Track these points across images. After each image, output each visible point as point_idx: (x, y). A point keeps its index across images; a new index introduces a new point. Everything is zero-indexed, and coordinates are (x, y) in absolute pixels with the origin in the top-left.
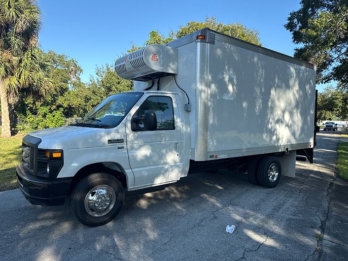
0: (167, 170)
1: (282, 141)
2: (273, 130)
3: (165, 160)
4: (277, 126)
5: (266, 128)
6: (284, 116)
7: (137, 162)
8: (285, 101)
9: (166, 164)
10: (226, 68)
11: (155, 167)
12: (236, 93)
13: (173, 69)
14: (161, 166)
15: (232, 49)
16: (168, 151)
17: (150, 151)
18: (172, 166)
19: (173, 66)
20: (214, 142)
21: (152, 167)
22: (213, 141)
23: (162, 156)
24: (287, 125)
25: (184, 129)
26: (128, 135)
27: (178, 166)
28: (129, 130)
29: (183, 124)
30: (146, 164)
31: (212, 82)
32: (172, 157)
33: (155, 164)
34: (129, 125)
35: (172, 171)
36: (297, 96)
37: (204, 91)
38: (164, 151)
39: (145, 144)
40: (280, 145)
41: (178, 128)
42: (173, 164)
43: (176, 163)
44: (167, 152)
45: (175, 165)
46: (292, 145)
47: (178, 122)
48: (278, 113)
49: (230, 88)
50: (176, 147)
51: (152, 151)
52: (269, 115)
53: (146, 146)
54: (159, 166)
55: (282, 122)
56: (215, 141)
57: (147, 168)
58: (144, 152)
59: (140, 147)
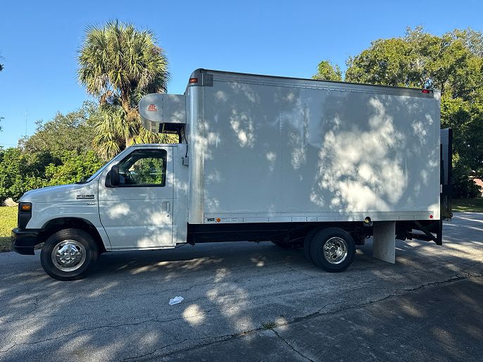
0: (153, 233)
1: (354, 207)
2: (332, 190)
3: (149, 221)
4: (342, 185)
5: (317, 187)
6: (357, 172)
7: (110, 220)
8: (360, 148)
9: (151, 225)
10: (234, 112)
11: (136, 227)
12: (254, 142)
13: (178, 119)
14: (145, 227)
15: (244, 88)
16: (154, 211)
17: (128, 210)
18: (160, 229)
19: (178, 116)
20: (214, 203)
21: (132, 227)
22: (213, 201)
23: (144, 216)
24: (367, 184)
25: (179, 186)
26: (101, 191)
27: (168, 229)
28: (102, 186)
29: (177, 180)
30: (123, 224)
31: (210, 131)
32: (160, 218)
33: (135, 224)
34: (103, 181)
35: (161, 234)
36: (390, 141)
37: (198, 142)
38: (148, 211)
39: (122, 201)
40: (351, 212)
41: (170, 185)
42: (162, 226)
43: (166, 225)
44: (152, 212)
45: (165, 228)
46: (379, 213)
47: (171, 178)
48: (344, 166)
49: (243, 136)
50: (167, 207)
51: (130, 209)
52: (321, 170)
53: (122, 204)
54: (142, 227)
55: (353, 179)
56: (216, 201)
57: (125, 228)
58: (120, 210)
59: (115, 204)
